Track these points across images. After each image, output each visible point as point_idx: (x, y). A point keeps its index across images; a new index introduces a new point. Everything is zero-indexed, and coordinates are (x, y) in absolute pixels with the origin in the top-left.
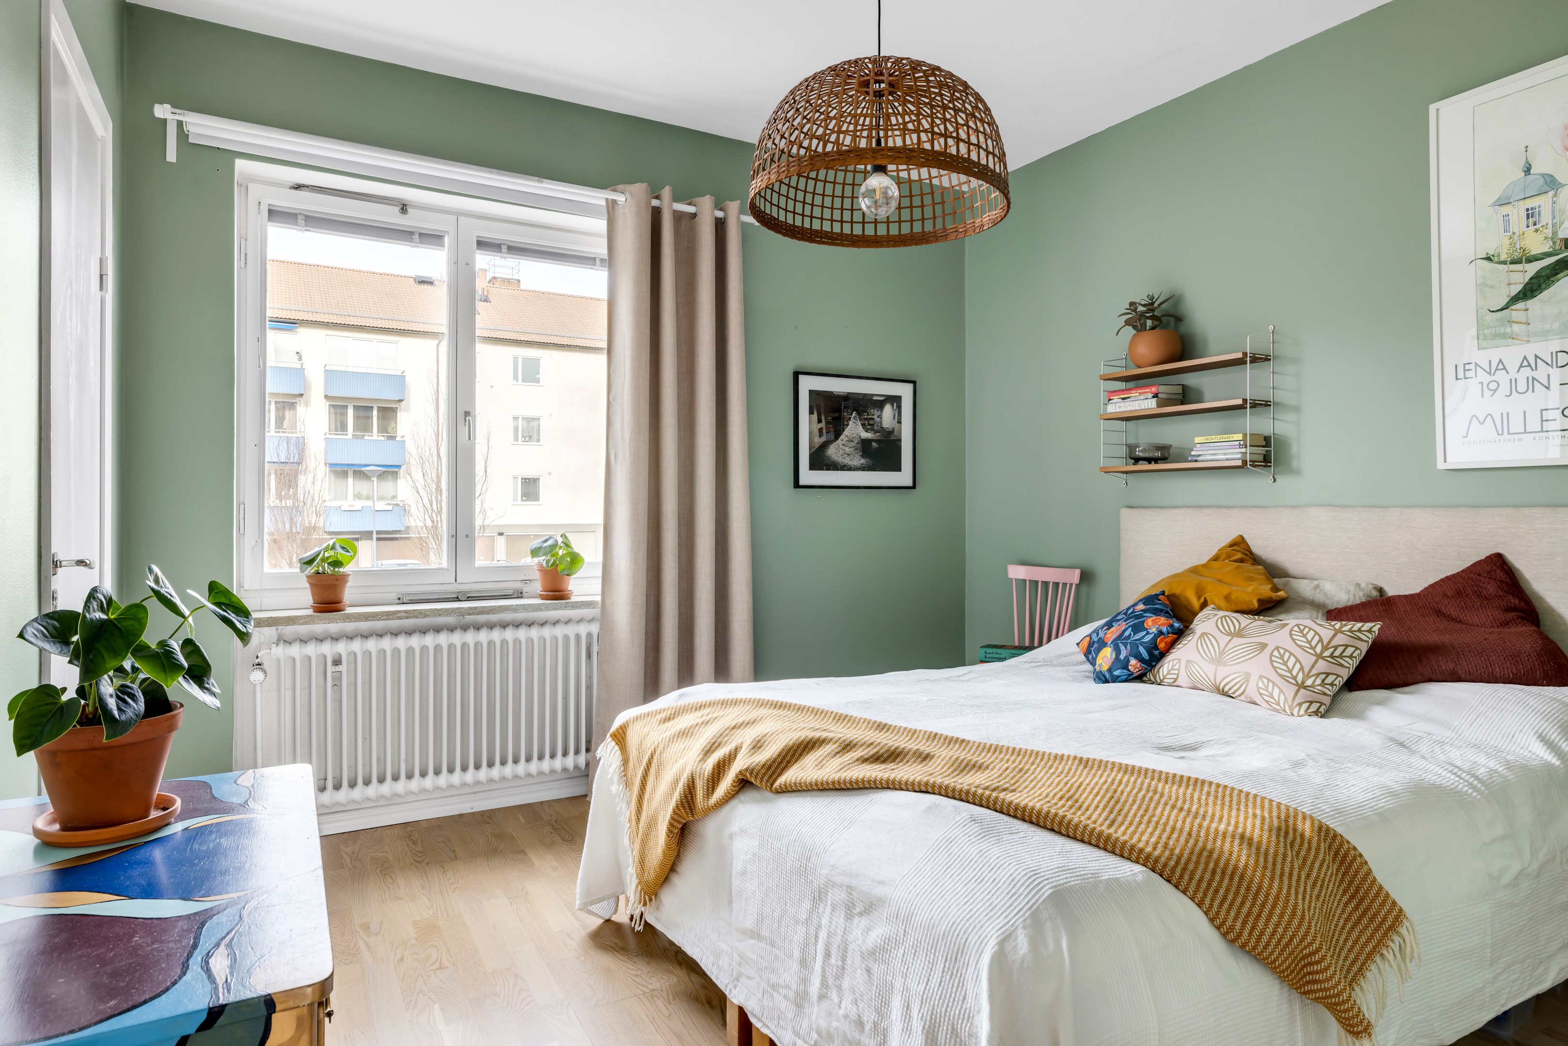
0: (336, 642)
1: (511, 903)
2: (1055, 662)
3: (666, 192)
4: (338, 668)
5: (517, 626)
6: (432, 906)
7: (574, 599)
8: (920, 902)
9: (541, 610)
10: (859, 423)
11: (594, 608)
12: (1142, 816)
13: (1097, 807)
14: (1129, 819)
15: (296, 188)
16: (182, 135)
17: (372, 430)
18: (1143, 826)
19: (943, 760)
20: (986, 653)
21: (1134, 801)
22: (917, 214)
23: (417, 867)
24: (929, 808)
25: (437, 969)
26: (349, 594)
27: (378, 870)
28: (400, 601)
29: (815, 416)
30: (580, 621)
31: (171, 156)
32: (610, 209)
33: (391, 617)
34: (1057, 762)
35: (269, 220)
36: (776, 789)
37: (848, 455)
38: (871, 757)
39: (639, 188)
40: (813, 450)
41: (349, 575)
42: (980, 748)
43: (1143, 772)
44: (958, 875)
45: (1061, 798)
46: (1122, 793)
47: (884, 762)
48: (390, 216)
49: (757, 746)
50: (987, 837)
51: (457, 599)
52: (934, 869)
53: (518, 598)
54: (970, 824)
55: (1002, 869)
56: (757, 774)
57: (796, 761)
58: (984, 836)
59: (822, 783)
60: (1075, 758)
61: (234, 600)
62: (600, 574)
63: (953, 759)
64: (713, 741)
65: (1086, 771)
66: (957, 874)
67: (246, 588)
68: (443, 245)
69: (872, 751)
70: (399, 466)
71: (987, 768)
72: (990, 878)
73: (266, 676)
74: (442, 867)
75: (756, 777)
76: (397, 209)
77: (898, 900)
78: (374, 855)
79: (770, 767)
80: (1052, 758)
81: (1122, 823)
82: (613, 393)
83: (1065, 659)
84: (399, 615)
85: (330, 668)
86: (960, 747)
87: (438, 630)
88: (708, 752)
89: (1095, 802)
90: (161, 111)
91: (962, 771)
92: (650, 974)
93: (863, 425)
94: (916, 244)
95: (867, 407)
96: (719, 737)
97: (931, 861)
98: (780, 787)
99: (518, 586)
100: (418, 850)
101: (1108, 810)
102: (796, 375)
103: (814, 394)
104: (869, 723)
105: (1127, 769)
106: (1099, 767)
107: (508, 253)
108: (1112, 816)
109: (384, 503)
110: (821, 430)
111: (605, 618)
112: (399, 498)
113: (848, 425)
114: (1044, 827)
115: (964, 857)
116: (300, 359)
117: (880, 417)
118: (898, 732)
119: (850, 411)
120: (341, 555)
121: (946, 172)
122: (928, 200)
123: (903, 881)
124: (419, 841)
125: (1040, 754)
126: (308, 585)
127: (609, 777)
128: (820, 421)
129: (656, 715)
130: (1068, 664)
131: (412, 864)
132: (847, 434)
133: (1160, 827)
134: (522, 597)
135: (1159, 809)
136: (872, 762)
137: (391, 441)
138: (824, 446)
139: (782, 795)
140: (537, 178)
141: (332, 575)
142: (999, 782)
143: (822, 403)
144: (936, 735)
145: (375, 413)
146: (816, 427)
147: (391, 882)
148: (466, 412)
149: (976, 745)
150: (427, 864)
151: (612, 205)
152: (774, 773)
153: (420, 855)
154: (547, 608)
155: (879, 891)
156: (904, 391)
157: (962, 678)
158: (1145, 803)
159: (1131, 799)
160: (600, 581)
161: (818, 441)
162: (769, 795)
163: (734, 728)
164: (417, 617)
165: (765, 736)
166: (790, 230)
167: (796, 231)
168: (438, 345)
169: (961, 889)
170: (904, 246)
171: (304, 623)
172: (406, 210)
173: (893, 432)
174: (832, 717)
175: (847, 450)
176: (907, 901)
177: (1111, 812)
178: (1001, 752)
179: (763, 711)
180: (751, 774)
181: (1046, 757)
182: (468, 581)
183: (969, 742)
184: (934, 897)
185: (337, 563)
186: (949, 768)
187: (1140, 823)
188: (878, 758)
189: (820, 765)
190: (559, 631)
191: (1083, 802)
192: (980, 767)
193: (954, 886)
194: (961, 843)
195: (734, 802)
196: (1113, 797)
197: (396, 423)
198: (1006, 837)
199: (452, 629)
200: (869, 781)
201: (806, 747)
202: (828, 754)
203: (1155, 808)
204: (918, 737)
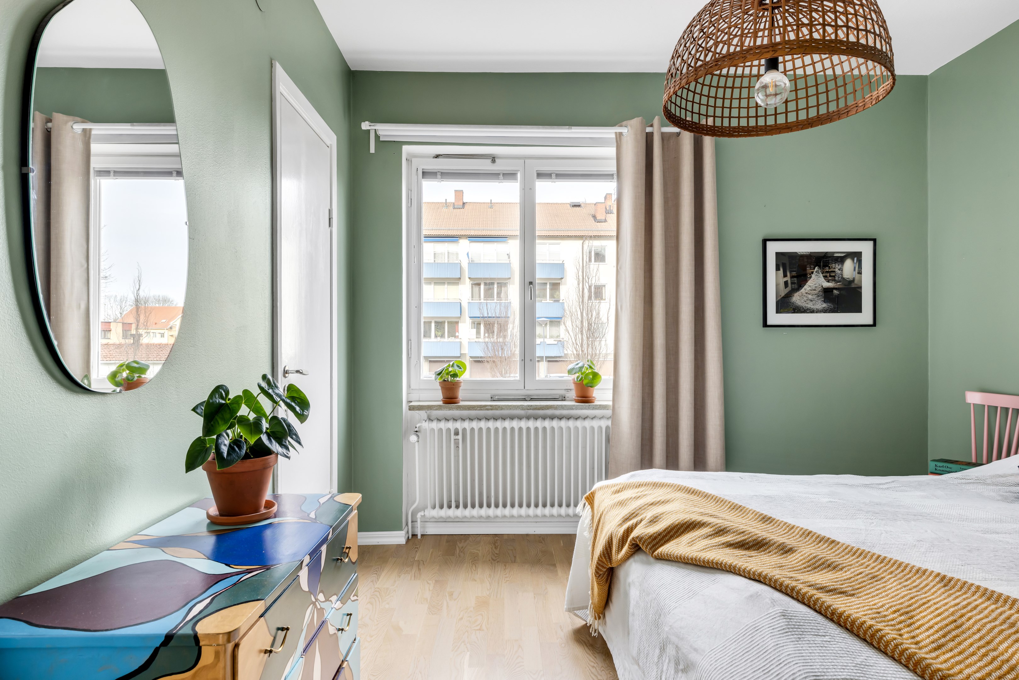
0: (455, 421)
1: (535, 597)
2: (989, 481)
3: (656, 122)
4: (457, 437)
5: (560, 419)
6: (490, 589)
7: (596, 403)
8: (715, 676)
9: (573, 409)
10: (821, 275)
11: (608, 409)
12: (979, 648)
13: (931, 627)
14: (962, 647)
15: (436, 157)
16: (377, 137)
17: (546, 296)
18: (975, 658)
19: (802, 555)
20: (936, 466)
21: (979, 630)
22: (823, 99)
23: (492, 563)
24: (751, 596)
25: (477, 630)
26: (461, 394)
27: (471, 560)
28: (492, 399)
29: (781, 272)
30: (602, 418)
31: (372, 150)
32: (618, 139)
33: (482, 409)
34: (917, 576)
35: (423, 178)
36: (655, 556)
37: (811, 301)
38: (737, 543)
39: (636, 122)
40: (779, 298)
41: (461, 382)
42: (847, 551)
43: (1010, 602)
44: (752, 661)
45: (895, 612)
46: (970, 619)
47: (748, 549)
48: (485, 166)
49: (654, 520)
50: (790, 633)
51: (525, 400)
52: (736, 650)
53: (562, 400)
54: (778, 618)
55: (788, 666)
56: (644, 542)
57: (678, 537)
58: (787, 632)
59: (684, 558)
60: (938, 574)
61: (302, 395)
62: (612, 387)
63: (812, 556)
64: (633, 512)
65: (943, 590)
66: (751, 659)
67: (412, 388)
68: (516, 179)
69: (740, 538)
70: (561, 318)
71: (842, 569)
72: (776, 671)
73: (419, 438)
74: (505, 566)
75: (643, 545)
76: (489, 161)
77: (702, 668)
78: (472, 551)
79: (655, 538)
80: (914, 571)
81: (951, 650)
82: (620, 264)
83: (1001, 479)
84: (487, 408)
85: (453, 437)
86: (828, 546)
87: (512, 418)
88: (626, 519)
89: (931, 623)
90: (365, 126)
91: (815, 568)
92: (602, 668)
93: (825, 277)
94: (822, 124)
95: (829, 263)
96: (638, 510)
97: (736, 643)
98: (658, 555)
99: (562, 392)
100: (496, 552)
101: (941, 633)
102: (765, 241)
103: (779, 255)
104: (756, 514)
105: (992, 595)
106: (961, 588)
107: (556, 178)
108: (943, 640)
109: (553, 340)
110: (786, 283)
111: (614, 417)
112: (561, 337)
113: (811, 277)
114: (858, 636)
115: (762, 646)
116: (509, 258)
117: (841, 270)
118: (779, 525)
119: (812, 266)
120: (457, 370)
121: (827, 56)
122: (831, 85)
123: (710, 653)
124: (499, 547)
125: (904, 565)
126: (440, 388)
127: (585, 526)
128: (785, 276)
129: (612, 487)
130: (1003, 484)
131: (490, 560)
132: (810, 285)
133: (996, 664)
134: (565, 400)
135: (1005, 645)
136: (736, 548)
137: (556, 303)
138: (788, 296)
139: (659, 561)
140: (568, 127)
141: (451, 382)
142: (842, 584)
143: (786, 261)
144: (810, 532)
145: (548, 286)
146: (782, 280)
147: (474, 569)
148: (530, 282)
149: (844, 547)
150: (498, 562)
151: (619, 136)
152: (657, 543)
153: (496, 555)
154: (577, 408)
155: (693, 656)
156: (866, 248)
157: (881, 486)
158: (992, 634)
159: (976, 628)
160: (611, 391)
161: (783, 292)
162: (652, 559)
163: (652, 504)
164: (497, 409)
165: (662, 514)
166: (711, 130)
167: (716, 130)
168: (583, 243)
169: (750, 675)
170: (811, 127)
171: (436, 410)
172: (495, 160)
173: (853, 281)
174: (729, 506)
175: (810, 297)
176: (707, 672)
177: (944, 636)
178: (865, 557)
179: (679, 495)
180: (640, 541)
181: (908, 569)
182: (532, 389)
183: (838, 543)
184: (726, 675)
185: (455, 375)
186: (803, 564)
187: (973, 654)
188: (743, 545)
189: (691, 543)
190: (587, 424)
191: (918, 620)
192: (834, 568)
193: (744, 669)
194: (764, 633)
195: (631, 560)
196: (955, 621)
197: (559, 292)
198: (809, 637)
199: (520, 418)
200: (717, 563)
201: (688, 527)
202: (702, 536)
203: (1001, 643)
204: (793, 533)
